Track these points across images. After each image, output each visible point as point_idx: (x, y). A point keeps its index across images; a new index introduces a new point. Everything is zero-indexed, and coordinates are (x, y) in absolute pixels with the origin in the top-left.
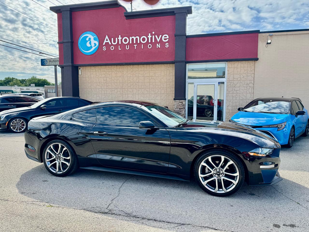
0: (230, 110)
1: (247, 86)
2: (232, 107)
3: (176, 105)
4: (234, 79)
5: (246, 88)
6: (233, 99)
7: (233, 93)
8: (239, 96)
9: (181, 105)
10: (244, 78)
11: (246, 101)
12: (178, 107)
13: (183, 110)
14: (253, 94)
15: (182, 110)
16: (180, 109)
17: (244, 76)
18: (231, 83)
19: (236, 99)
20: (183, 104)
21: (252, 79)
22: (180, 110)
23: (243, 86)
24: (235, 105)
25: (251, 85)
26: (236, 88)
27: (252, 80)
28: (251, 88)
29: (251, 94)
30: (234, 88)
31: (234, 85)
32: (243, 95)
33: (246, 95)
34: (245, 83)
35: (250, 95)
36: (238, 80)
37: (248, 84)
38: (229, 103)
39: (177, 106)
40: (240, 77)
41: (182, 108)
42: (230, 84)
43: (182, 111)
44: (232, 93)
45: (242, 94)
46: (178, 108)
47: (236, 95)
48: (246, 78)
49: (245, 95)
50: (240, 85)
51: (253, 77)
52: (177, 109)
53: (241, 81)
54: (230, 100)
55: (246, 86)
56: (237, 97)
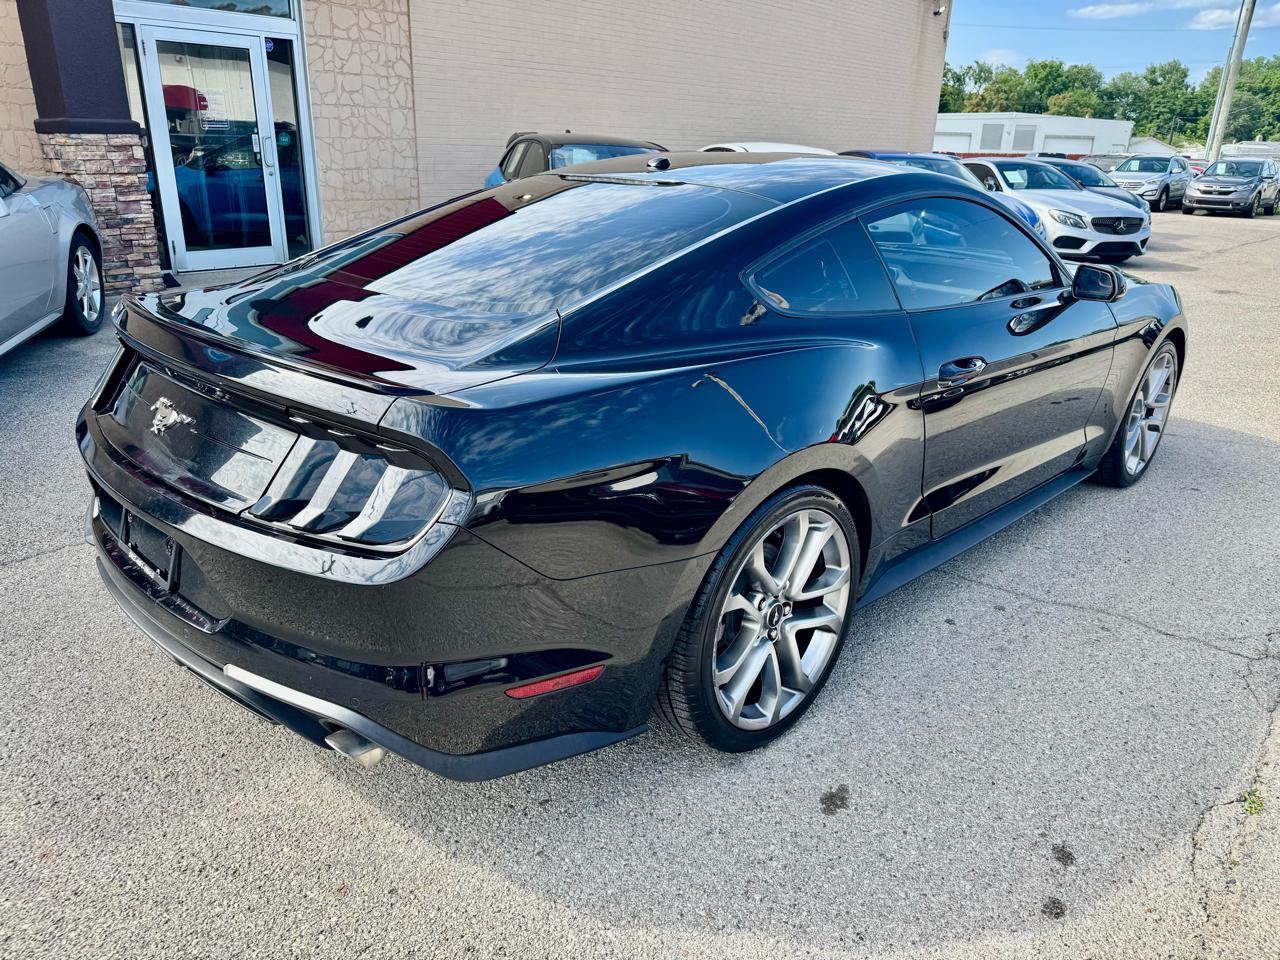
0: (335, 188)
1: (386, 74)
2: (343, 175)
3: (93, 167)
4: (337, 33)
5: (384, 82)
6: (341, 134)
7: (338, 104)
8: (362, 119)
9: (122, 162)
10: (372, 30)
11: (393, 147)
12: (105, 178)
13: (139, 197)
14: (411, 111)
15: (133, 198)
16: (122, 194)
17: (371, 23)
18: (325, 48)
19: (353, 136)
20: (132, 158)
21: (404, 41)
22: (121, 198)
23: (372, 72)
24: (353, 166)
25: (402, 69)
26: (348, 76)
27: (402, 43)
28: (402, 83)
29: (405, 111)
30: (340, 78)
31: (339, 64)
32: (378, 115)
33: (390, 120)
34: (379, 55)
35: (403, 118)
36: (349, 38)
37: (391, 64)
38: (331, 155)
39: (100, 173)
40: (357, 24)
41: (130, 186)
42: (322, 57)
43: (134, 206)
44: (335, 105)
45: (373, 110)
46: (104, 186)
47: (353, 114)
48: (381, 31)
49: (383, 112)
50: (362, 65)
51: (405, 31)
52: (98, 194)
53: (365, 47)
54: (330, 141)
55: (383, 71)
56: (357, 126)
